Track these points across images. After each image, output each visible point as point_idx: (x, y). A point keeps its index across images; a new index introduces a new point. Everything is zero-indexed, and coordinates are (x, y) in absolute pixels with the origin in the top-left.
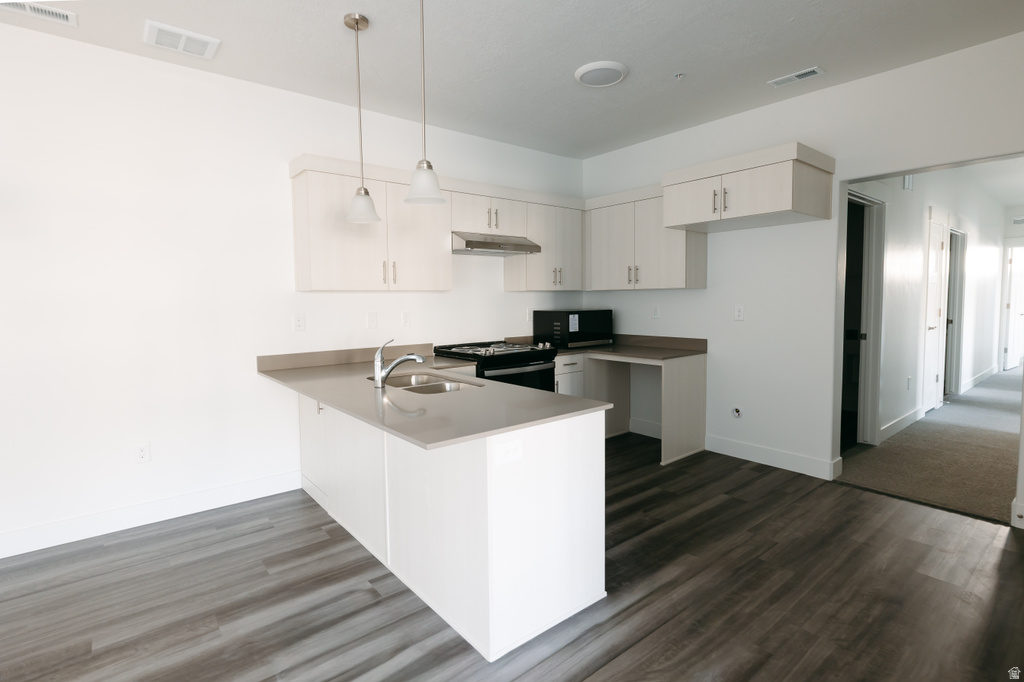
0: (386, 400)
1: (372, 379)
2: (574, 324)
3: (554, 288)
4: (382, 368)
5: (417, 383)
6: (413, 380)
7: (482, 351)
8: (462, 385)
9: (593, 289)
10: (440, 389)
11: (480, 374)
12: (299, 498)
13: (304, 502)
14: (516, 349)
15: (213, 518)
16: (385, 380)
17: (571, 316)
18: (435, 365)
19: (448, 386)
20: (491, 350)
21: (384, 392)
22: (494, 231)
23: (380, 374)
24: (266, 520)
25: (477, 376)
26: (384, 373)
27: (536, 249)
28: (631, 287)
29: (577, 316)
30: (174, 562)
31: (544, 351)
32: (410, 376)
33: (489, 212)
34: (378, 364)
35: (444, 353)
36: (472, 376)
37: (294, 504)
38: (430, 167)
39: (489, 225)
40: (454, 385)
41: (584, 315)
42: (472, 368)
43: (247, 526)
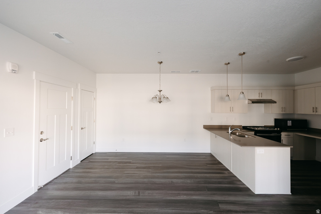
0: (231, 137)
1: (228, 132)
2: (289, 123)
3: (282, 113)
4: (231, 131)
5: (238, 134)
6: (237, 134)
7: (256, 129)
8: (250, 136)
9: (298, 113)
10: (244, 137)
11: (255, 134)
12: (210, 154)
13: (211, 155)
14: (268, 129)
15: (195, 154)
16: (231, 133)
17: (288, 121)
18: (243, 131)
19: (246, 136)
20: (259, 129)
21: (231, 136)
22: (261, 98)
23: (230, 132)
24: (205, 157)
25: (255, 135)
26: (231, 132)
27: (275, 102)
28: (314, 113)
29: (291, 121)
30: (191, 160)
31: (277, 130)
32: (236, 133)
33: (259, 94)
34: (230, 129)
35: (245, 128)
36: (253, 135)
37: (209, 155)
38: (243, 93)
39: (259, 97)
40: (248, 136)
41: (294, 121)
42: (253, 133)
43: (201, 157)
